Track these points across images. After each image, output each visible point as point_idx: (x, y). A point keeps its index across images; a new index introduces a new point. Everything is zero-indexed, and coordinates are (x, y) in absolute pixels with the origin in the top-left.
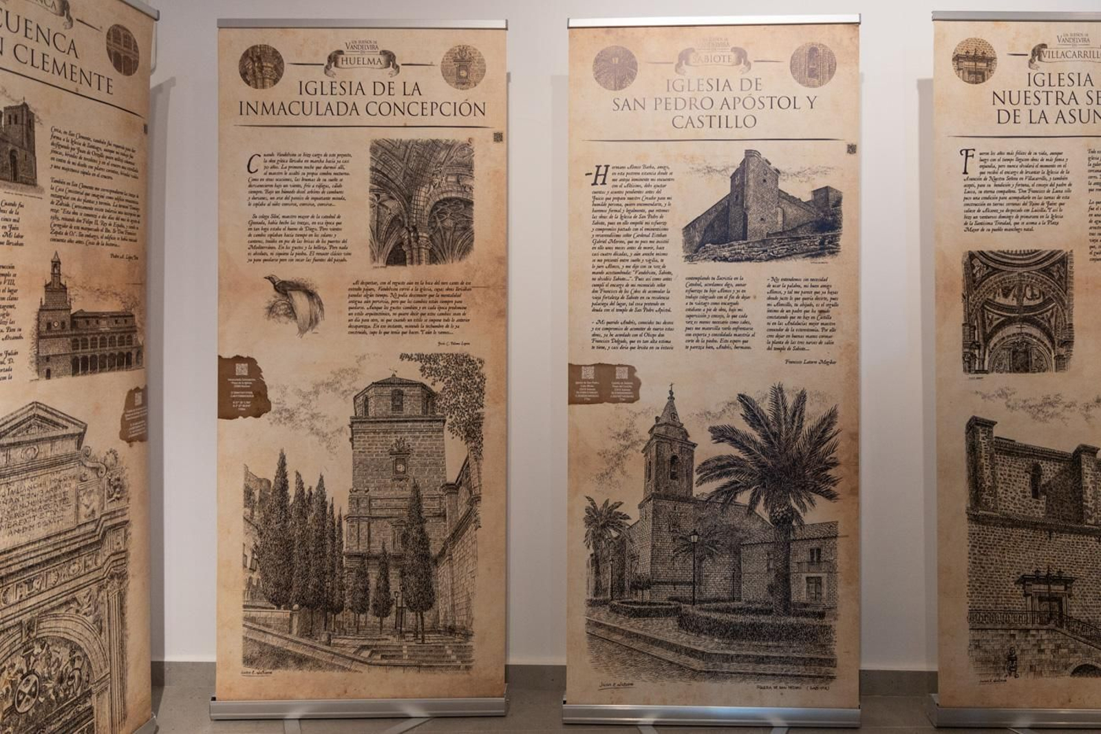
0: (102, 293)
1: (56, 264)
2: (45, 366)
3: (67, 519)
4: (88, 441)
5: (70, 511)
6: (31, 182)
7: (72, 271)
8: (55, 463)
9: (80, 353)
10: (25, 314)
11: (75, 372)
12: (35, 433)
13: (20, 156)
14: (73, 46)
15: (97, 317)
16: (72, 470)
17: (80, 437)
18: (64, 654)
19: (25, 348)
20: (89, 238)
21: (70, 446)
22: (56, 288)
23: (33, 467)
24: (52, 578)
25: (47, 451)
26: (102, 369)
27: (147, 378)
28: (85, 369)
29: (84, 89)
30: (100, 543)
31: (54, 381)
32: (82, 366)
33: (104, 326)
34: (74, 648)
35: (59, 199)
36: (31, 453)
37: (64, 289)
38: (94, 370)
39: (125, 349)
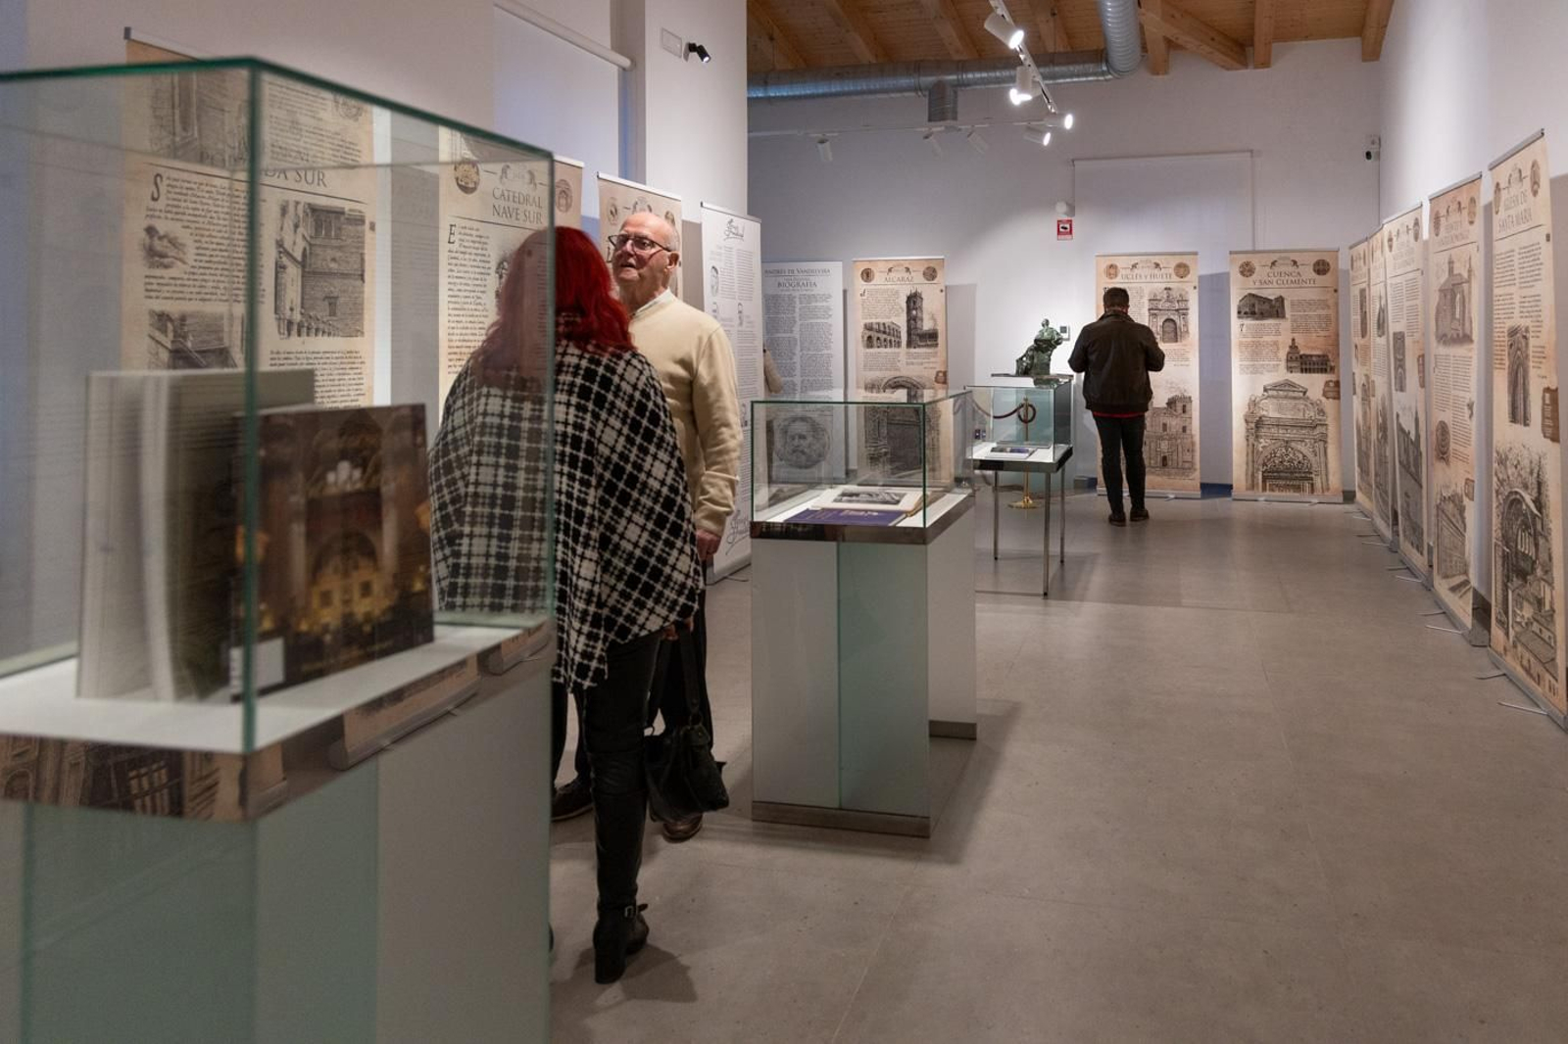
0: (1313, 348)
1: (1293, 340)
2: (1290, 369)
3: (1300, 416)
4: (1308, 394)
5: (1301, 414)
6: (1283, 317)
7: (1300, 341)
8: (1295, 398)
9: (1304, 367)
10: (1283, 354)
11: (1302, 371)
12: (1287, 388)
13: (1279, 311)
14: (1299, 273)
15: (1311, 356)
16: (1302, 402)
17: (1305, 393)
18: (1301, 456)
19: (1283, 364)
20: (1307, 331)
21: (1301, 394)
22: (1293, 347)
23: (1286, 397)
24: (1295, 431)
25: (1291, 394)
26: (1314, 372)
27: (1338, 377)
28: (1306, 372)
29: (1304, 285)
30: (1315, 427)
31: (1293, 374)
32: (1304, 370)
33: (1314, 359)
34: (1304, 456)
35: (1294, 321)
36: (1285, 393)
37: (1297, 347)
38: (1310, 372)
39: (1324, 367)
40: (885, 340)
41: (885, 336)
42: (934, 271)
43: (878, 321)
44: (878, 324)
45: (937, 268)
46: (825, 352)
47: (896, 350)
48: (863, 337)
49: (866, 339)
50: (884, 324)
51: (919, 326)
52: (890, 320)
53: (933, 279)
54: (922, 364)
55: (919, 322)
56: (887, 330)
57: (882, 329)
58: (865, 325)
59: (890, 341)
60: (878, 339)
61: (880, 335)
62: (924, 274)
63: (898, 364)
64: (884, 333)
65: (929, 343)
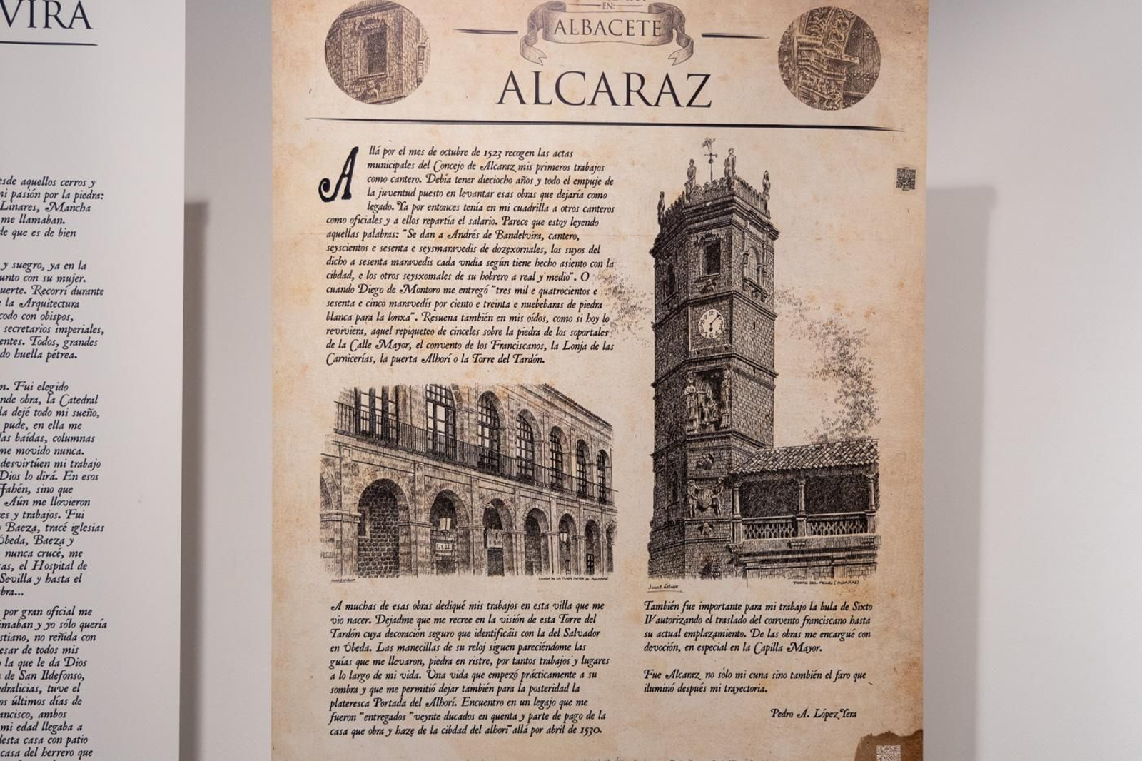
40: (493, 518)
41: (489, 487)
42: (859, 35)
43: (445, 375)
44: (446, 399)
45: (875, 24)
46: (39, 595)
47: (576, 588)
48: (328, 492)
49: (351, 502)
50: (489, 400)
51: (740, 415)
52: (532, 375)
53: (850, 100)
54: (758, 683)
55: (743, 395)
56: (512, 447)
57: (472, 433)
58: (352, 407)
59: (533, 521)
60: (444, 505)
61: (455, 480)
62: (789, 56)
63: (589, 689)
64: (491, 463)
65: (809, 537)
